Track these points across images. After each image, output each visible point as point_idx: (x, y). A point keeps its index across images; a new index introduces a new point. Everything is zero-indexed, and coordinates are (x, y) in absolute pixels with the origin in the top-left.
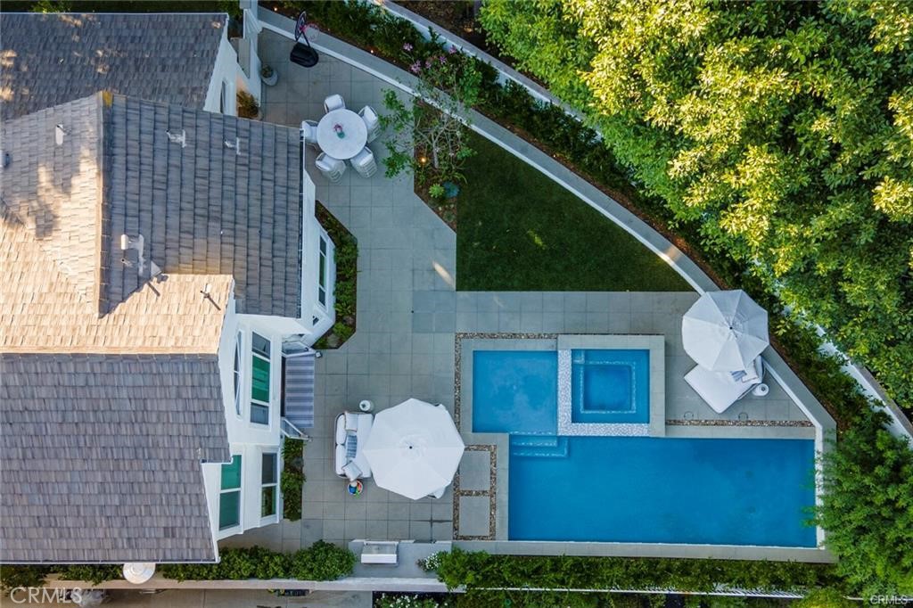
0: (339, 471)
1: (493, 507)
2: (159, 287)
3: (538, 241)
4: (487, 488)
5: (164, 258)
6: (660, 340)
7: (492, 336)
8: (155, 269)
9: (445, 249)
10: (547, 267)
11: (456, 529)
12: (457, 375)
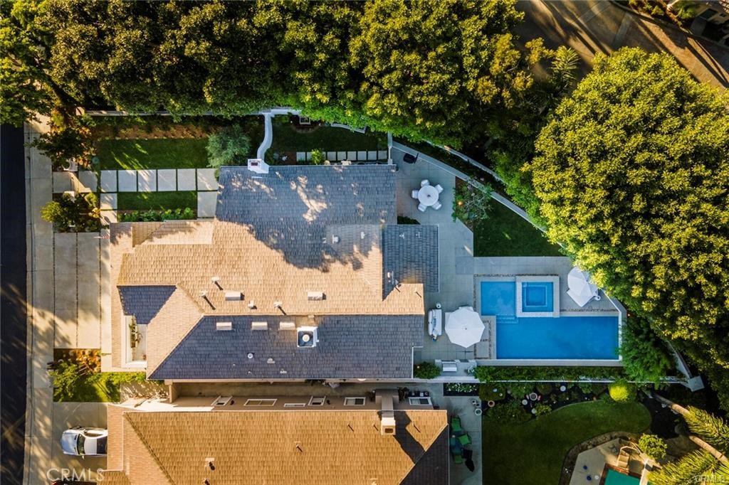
0: (430, 334)
1: (490, 346)
2: (399, 289)
3: (507, 236)
4: (488, 338)
5: (399, 278)
6: (557, 278)
7: (489, 276)
8: (397, 282)
9: (469, 239)
10: (511, 247)
11: (475, 355)
12: (474, 292)
